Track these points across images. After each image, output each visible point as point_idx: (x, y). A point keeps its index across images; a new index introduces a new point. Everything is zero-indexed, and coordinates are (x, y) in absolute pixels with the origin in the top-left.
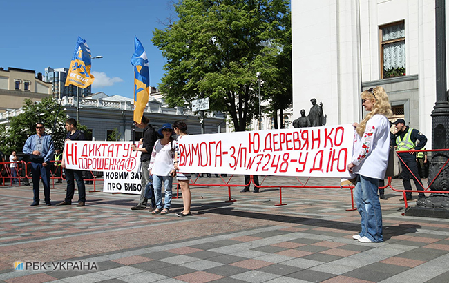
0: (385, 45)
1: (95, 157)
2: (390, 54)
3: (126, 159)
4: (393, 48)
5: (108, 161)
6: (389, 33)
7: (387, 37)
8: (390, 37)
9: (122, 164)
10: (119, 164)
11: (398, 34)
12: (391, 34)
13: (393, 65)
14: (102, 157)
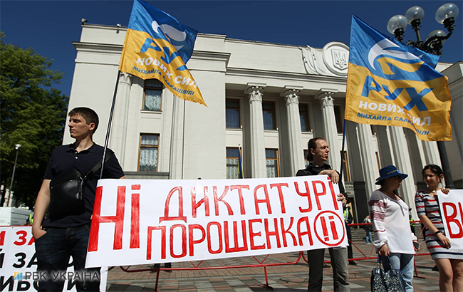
0: (143, 147)
1: (213, 218)
2: (145, 155)
3: (311, 216)
4: (147, 151)
5: (258, 227)
6: (145, 140)
7: (144, 142)
8: (147, 142)
9: (303, 228)
10: (294, 230)
11: (153, 143)
12: (147, 141)
13: (147, 162)
14: (238, 217)
